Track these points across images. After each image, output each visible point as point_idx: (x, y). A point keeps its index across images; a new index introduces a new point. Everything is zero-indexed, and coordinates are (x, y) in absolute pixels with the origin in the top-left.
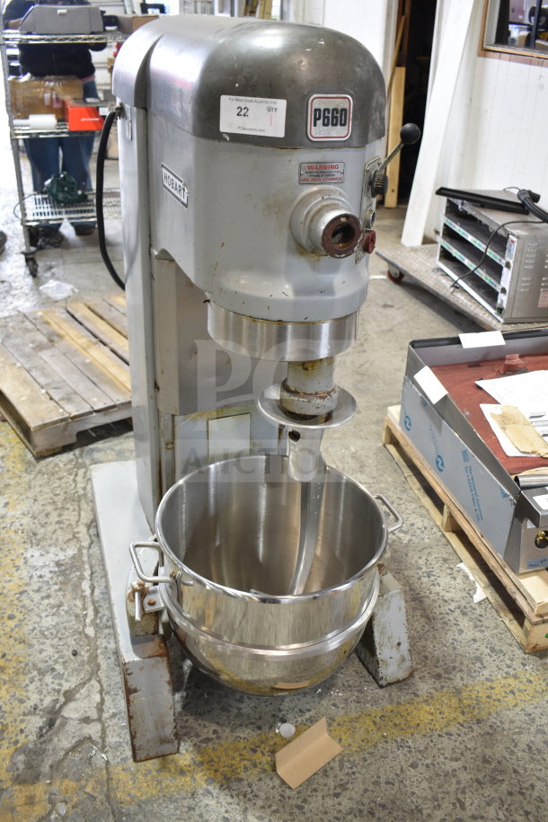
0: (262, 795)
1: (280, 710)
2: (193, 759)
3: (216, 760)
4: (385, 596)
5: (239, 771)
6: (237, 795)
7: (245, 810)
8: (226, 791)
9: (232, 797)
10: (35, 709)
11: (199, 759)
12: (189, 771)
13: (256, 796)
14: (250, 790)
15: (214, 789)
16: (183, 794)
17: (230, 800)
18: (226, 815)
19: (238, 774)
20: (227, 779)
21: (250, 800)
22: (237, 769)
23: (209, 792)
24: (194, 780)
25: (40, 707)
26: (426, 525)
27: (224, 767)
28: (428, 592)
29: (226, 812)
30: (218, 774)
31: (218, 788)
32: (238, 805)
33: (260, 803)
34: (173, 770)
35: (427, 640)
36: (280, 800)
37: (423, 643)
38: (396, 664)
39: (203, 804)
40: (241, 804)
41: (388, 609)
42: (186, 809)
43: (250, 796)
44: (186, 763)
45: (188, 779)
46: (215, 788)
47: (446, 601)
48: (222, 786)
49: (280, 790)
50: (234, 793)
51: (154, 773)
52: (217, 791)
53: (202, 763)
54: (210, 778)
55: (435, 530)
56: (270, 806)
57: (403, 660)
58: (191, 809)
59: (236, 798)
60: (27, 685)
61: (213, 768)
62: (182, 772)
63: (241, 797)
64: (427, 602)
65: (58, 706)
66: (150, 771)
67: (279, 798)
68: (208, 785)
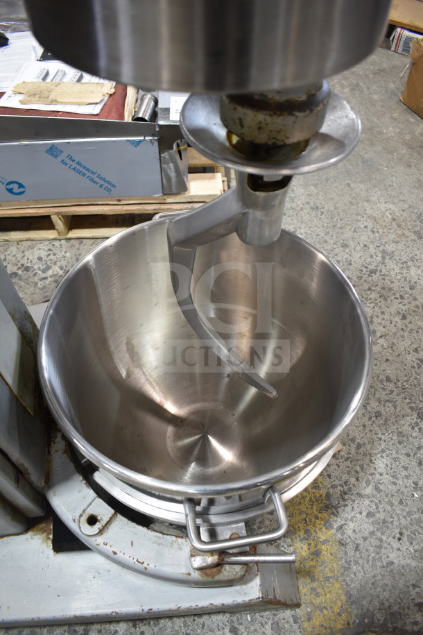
0: (345, 477)
2: (301, 540)
3: (304, 516)
5: (318, 495)
6: (344, 500)
7: (359, 495)
8: (340, 510)
9: (346, 505)
11: (302, 533)
12: (316, 546)
13: (346, 483)
14: (339, 487)
15: (336, 523)
16: (341, 554)
17: (349, 509)
18: (364, 514)
19: (321, 496)
20: (327, 507)
21: (350, 490)
22: (315, 496)
23: (341, 527)
24: (324, 542)
26: (47, 249)
27: (312, 508)
29: (361, 513)
30: (319, 515)
31: (335, 518)
32: (354, 501)
33: (353, 480)
34: (312, 563)
36: (351, 462)
39: (352, 535)
40: (353, 498)
42: (358, 552)
43: (346, 488)
44: (305, 547)
45: (324, 547)
46: (336, 521)
48: (333, 514)
49: (341, 460)
50: (341, 502)
51: (315, 585)
52: (339, 520)
53: (307, 531)
54: (325, 525)
55: (57, 243)
56: (357, 472)
58: (357, 548)
59: (347, 502)
61: (313, 520)
62: (316, 553)
63: (346, 497)
66: (313, 589)
67: (349, 462)
68: (332, 528)
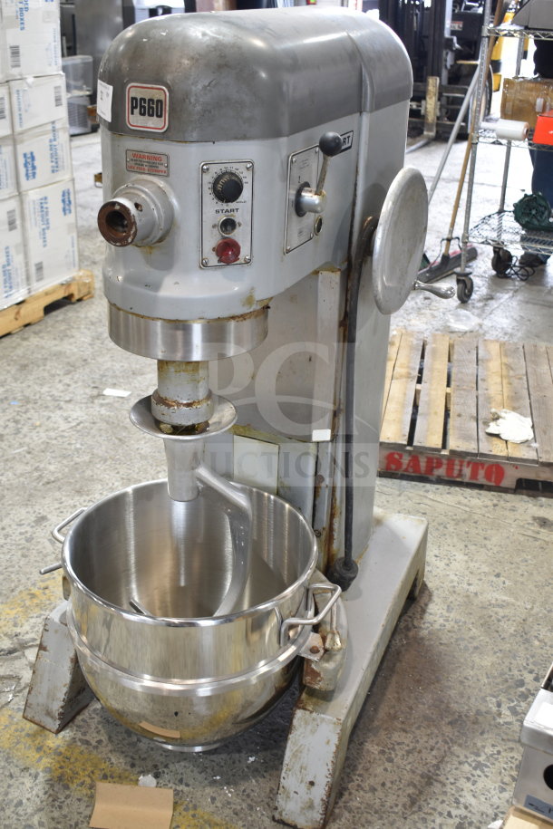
0: (66, 810)
1: (166, 766)
2: (59, 746)
3: (72, 760)
4: (314, 714)
5: (75, 781)
6: (50, 795)
7: (40, 810)
8: (47, 787)
9: (46, 793)
10: (16, 635)
11: (62, 750)
12: (44, 752)
13: (60, 807)
14: (63, 799)
15: (42, 777)
16: (20, 763)
17: (41, 794)
18: (24, 801)
19: (72, 782)
20: (60, 779)
21: (53, 806)
22: (76, 778)
23: (36, 777)
24: (40, 759)
25: (20, 637)
27: (71, 769)
28: (452, 781)
29: (28, 799)
30: (60, 771)
31: (46, 778)
32: (42, 802)
33: (56, 814)
34: (37, 742)
35: (381, 818)
36: (71, 826)
37: (375, 818)
38: (300, 805)
39: (21, 780)
40: (45, 803)
41: (313, 732)
42: (8, 774)
43: (57, 804)
44: (51, 745)
45: (38, 756)
46: (44, 777)
47: (457, 802)
48: (51, 780)
49: (81, 819)
50: (51, 792)
51: (23, 734)
52: (42, 780)
53: (60, 754)
54: (50, 768)
56: (58, 823)
57: (311, 806)
58: (11, 776)
59: (47, 796)
60: (32, 617)
61: (62, 764)
62: (39, 749)
63: (51, 799)
64: (437, 788)
65: (31, 644)
66: (23, 730)
67: (73, 824)
68: (43, 771)
